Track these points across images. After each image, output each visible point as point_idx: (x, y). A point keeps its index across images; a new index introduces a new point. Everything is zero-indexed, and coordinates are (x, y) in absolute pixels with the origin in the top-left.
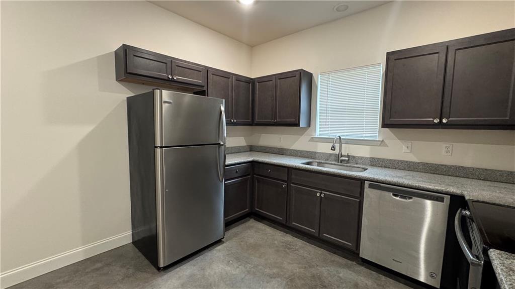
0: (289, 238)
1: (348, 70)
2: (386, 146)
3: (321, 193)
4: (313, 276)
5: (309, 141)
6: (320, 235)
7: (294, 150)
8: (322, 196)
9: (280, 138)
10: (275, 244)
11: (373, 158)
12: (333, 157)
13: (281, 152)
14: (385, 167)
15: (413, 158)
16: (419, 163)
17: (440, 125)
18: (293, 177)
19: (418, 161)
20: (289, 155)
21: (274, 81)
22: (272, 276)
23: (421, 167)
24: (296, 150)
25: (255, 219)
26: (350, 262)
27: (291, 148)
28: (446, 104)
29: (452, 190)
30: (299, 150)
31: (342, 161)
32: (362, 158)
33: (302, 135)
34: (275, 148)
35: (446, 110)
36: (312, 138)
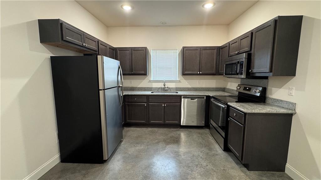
0: (150, 129)
1: (165, 50)
2: (181, 82)
3: (164, 105)
4: (171, 137)
5: (148, 82)
6: (165, 123)
7: (140, 88)
8: (165, 105)
9: (131, 82)
10: (146, 133)
11: (176, 88)
12: (160, 89)
13: (133, 89)
14: (181, 91)
15: (189, 86)
16: (191, 88)
17: (200, 74)
18: (150, 100)
19: (191, 87)
20: (138, 90)
21: (130, 51)
22: (158, 143)
23: (192, 89)
24: (141, 88)
25: (126, 127)
26: (177, 129)
27: (138, 87)
28: (201, 67)
29: (206, 94)
30: (143, 88)
31: (165, 90)
32: (172, 88)
33: (144, 79)
34: (128, 87)
35: (201, 69)
36: (150, 81)
